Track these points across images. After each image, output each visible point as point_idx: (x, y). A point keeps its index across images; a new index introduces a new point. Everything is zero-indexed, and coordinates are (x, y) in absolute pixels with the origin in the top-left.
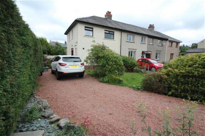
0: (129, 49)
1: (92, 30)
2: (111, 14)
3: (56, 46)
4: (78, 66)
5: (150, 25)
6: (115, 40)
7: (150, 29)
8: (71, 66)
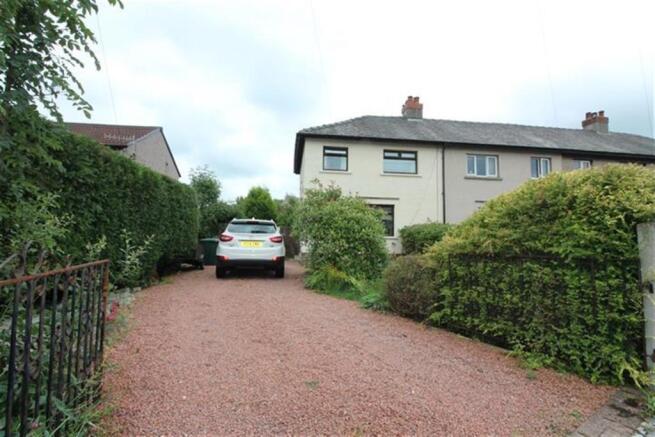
0: (477, 202)
1: (344, 152)
2: (420, 102)
3: (290, 206)
4: (261, 244)
5: (588, 115)
6: (420, 177)
7: (590, 127)
8: (242, 243)
